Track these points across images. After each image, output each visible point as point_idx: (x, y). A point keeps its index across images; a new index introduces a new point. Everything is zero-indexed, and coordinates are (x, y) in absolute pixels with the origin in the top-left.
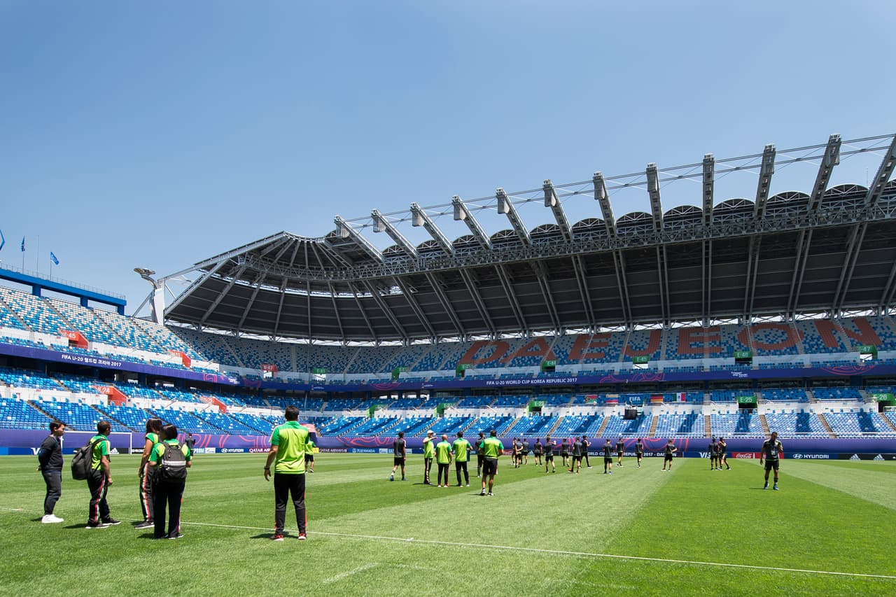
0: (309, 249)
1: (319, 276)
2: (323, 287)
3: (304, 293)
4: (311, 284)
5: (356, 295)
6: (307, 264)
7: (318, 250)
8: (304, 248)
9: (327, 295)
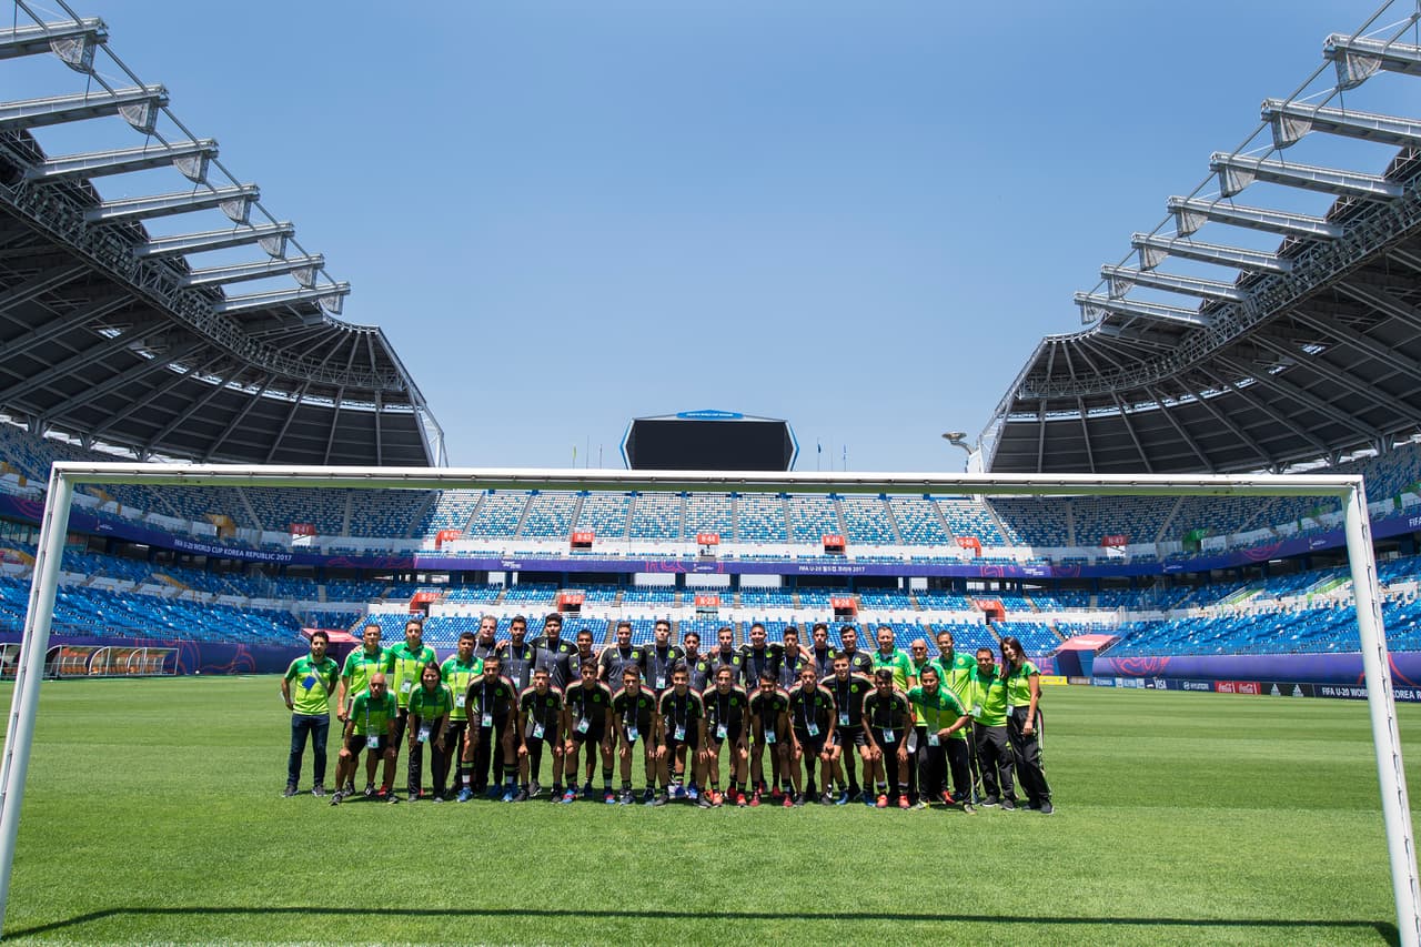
0: (1071, 350)
1: (1095, 386)
2: (1106, 401)
3: (1076, 415)
4: (1085, 399)
5: (1163, 405)
6: (1072, 372)
7: (1086, 350)
8: (1063, 351)
9: (1114, 412)
